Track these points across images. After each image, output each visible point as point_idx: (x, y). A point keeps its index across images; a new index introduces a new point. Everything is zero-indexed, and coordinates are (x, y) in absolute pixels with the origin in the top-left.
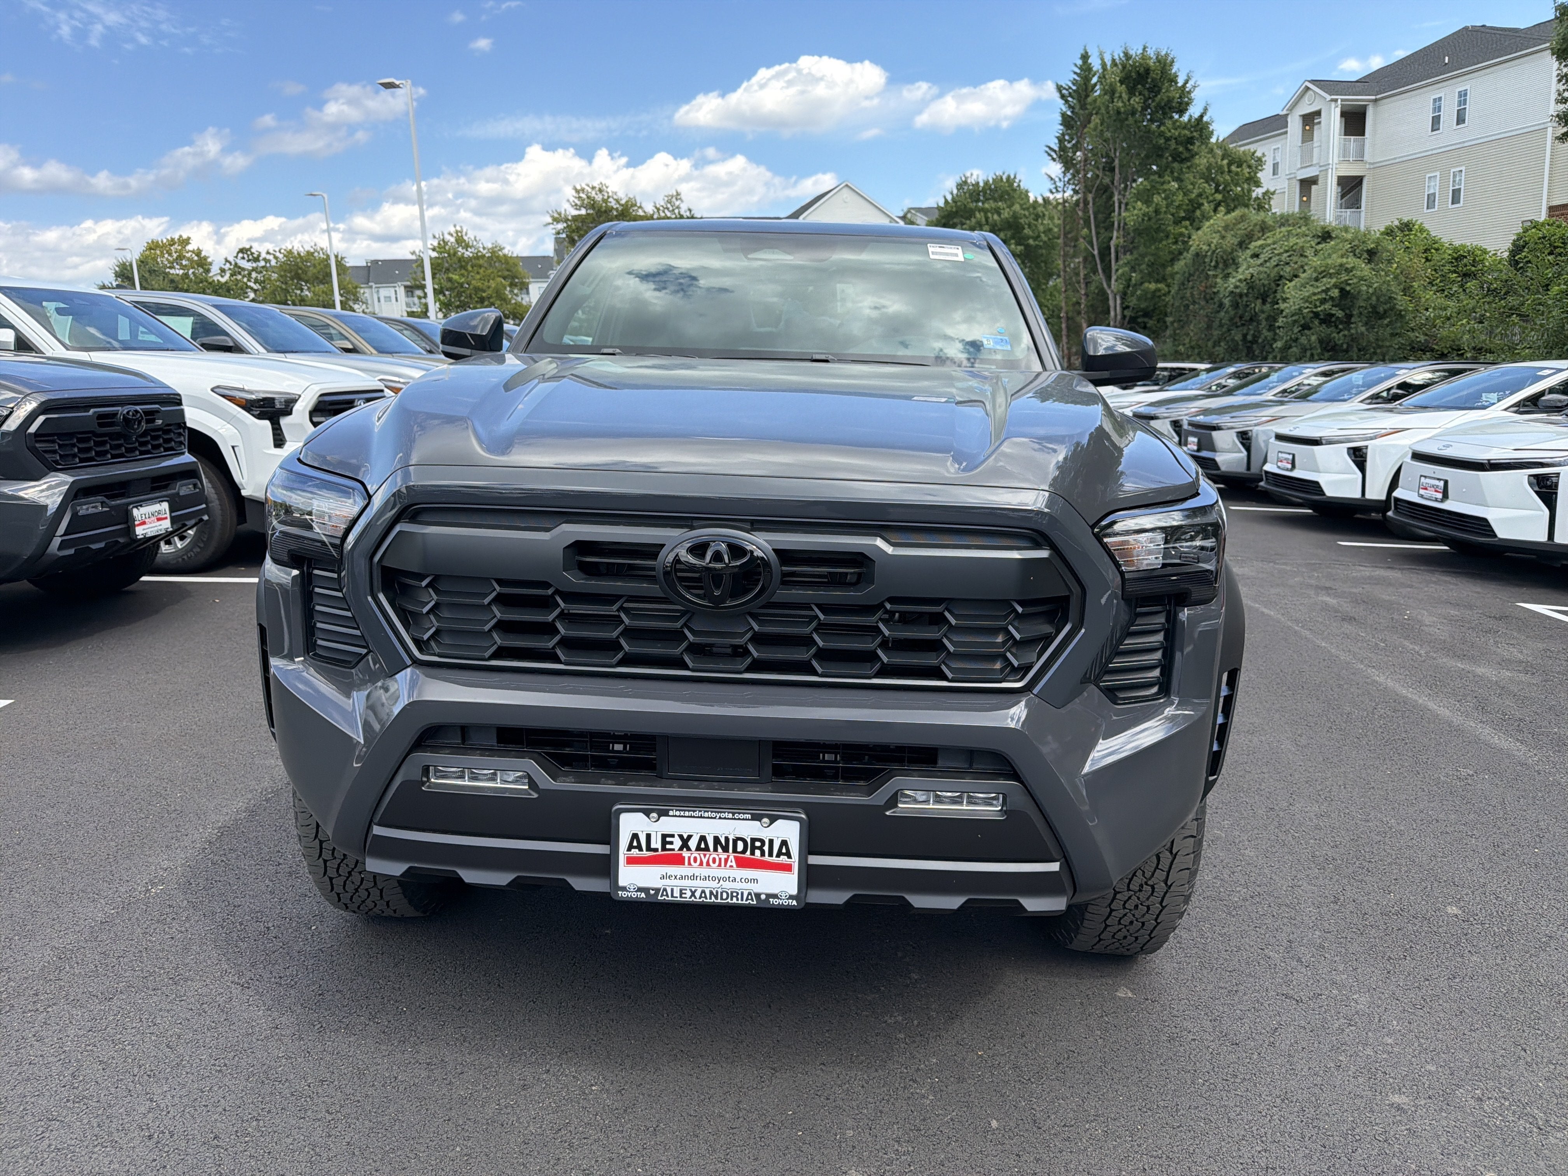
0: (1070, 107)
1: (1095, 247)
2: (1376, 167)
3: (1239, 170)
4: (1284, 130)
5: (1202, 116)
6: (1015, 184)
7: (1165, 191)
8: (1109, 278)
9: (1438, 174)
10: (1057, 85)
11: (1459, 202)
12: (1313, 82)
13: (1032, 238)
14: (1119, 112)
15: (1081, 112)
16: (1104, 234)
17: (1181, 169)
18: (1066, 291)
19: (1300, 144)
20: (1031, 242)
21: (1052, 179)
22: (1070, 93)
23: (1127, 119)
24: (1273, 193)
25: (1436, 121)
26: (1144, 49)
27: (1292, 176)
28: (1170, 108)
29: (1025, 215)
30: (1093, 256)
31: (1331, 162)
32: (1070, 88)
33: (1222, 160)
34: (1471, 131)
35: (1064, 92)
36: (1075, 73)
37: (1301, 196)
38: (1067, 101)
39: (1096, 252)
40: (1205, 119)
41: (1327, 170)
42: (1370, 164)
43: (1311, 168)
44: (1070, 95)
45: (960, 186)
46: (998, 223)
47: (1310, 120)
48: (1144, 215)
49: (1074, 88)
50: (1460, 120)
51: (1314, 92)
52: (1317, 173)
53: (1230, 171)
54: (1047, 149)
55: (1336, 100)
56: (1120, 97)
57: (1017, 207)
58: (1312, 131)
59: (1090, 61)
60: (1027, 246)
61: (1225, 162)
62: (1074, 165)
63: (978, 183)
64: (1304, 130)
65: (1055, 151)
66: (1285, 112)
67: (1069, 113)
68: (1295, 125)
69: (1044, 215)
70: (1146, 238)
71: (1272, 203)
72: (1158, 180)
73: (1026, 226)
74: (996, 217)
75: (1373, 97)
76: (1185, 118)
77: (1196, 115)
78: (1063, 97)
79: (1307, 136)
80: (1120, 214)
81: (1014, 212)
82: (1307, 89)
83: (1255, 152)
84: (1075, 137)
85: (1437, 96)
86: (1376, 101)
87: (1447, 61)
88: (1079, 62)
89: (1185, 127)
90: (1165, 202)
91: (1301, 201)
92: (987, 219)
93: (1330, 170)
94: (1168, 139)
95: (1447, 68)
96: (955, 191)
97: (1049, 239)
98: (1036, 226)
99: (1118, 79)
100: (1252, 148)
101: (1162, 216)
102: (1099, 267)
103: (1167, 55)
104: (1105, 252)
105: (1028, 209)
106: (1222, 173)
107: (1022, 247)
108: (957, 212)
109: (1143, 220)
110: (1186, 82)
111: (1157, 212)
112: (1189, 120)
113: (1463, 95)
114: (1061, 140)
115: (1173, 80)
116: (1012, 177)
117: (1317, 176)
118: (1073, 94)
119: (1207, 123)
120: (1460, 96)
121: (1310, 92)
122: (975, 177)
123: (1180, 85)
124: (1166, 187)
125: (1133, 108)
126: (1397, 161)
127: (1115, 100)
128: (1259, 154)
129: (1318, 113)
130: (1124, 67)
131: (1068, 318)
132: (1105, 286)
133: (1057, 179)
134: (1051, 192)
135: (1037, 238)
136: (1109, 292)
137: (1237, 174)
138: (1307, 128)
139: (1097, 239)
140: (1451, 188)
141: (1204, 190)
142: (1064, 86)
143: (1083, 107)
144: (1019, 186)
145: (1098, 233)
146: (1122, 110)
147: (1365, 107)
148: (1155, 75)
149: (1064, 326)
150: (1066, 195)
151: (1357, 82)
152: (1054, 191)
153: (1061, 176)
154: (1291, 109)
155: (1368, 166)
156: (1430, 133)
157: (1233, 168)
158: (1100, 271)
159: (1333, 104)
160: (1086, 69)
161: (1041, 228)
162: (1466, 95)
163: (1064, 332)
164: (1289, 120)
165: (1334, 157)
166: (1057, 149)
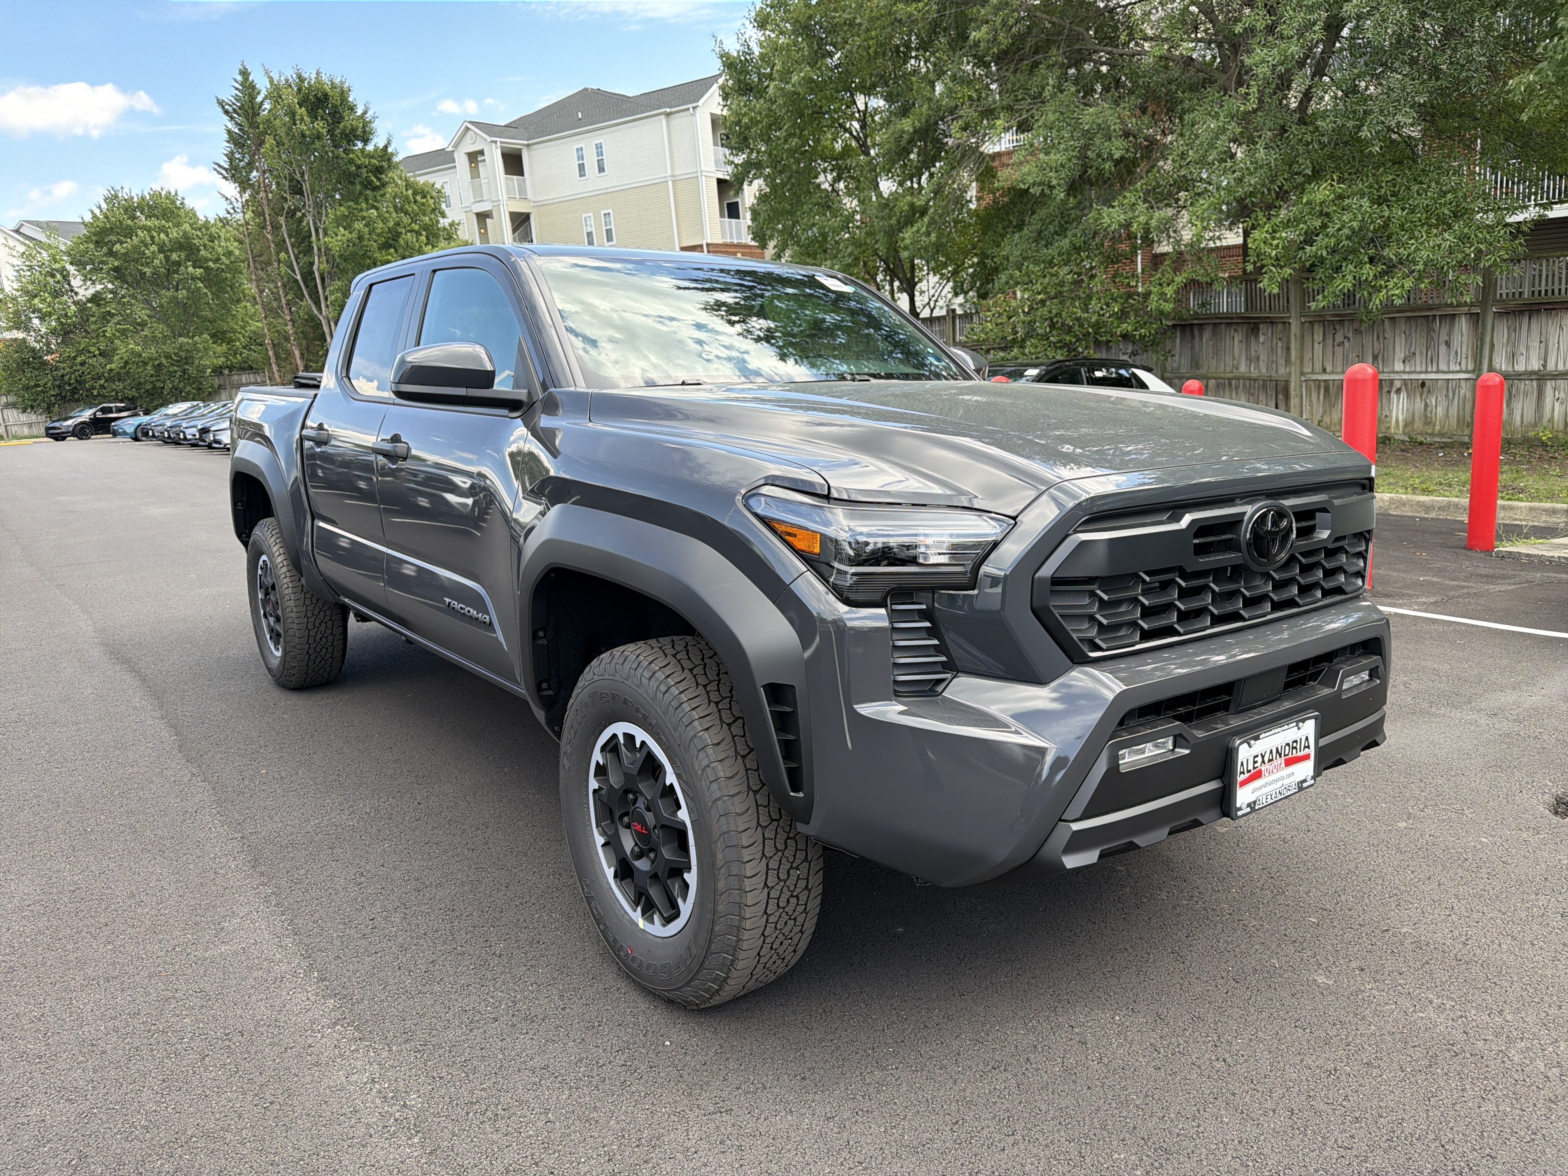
0: (237, 124)
1: (297, 272)
2: (539, 206)
3: (424, 200)
4: (453, 165)
5: (386, 147)
6: (178, 203)
7: (364, 218)
8: (317, 303)
9: (591, 214)
10: (218, 100)
11: (612, 240)
12: (471, 122)
13: (211, 260)
14: (304, 136)
15: (251, 130)
16: (304, 260)
17: (375, 197)
18: (266, 317)
19: (470, 180)
20: (211, 264)
21: (227, 199)
22: (234, 109)
23: (313, 143)
24: (458, 224)
25: (581, 167)
26: (318, 73)
27: (468, 209)
28: (354, 136)
29: (197, 236)
30: (297, 281)
31: (501, 198)
32: (234, 104)
33: (407, 190)
34: (610, 180)
35: (227, 107)
36: (237, 89)
37: (480, 229)
38: (232, 118)
39: (299, 277)
40: (390, 150)
41: (499, 205)
42: (534, 202)
43: (481, 204)
44: (235, 111)
45: (111, 199)
46: (167, 244)
47: (474, 157)
48: (348, 241)
49: (239, 104)
50: (601, 169)
51: (475, 133)
52: (490, 208)
53: (415, 202)
54: (216, 167)
55: (496, 142)
56: (302, 119)
57: (186, 227)
58: (477, 167)
59: (251, 79)
60: (207, 269)
61: (410, 192)
62: (252, 186)
63: (132, 198)
64: (471, 166)
65: (225, 169)
66: (450, 149)
67: (236, 131)
68: (462, 161)
69: (219, 237)
70: (353, 264)
71: (458, 233)
72: (355, 206)
73: (202, 248)
74: (162, 236)
75: (526, 142)
76: (370, 148)
77: (381, 146)
78: (227, 112)
79: (475, 173)
80: (319, 240)
81: (185, 232)
82: (468, 129)
83: (434, 184)
84: (246, 155)
85: (579, 146)
86: (528, 145)
87: (580, 116)
88: (239, 78)
89: (370, 156)
90: (367, 229)
91: (480, 233)
92: (152, 238)
93: (501, 206)
94: (358, 167)
95: (580, 123)
96: (104, 206)
97: (231, 262)
98: (213, 248)
99: (296, 101)
100: (430, 179)
101: (365, 243)
102: (305, 292)
103: (342, 83)
104: (308, 275)
105: (200, 229)
106: (409, 203)
107: (202, 270)
108: (112, 228)
109: (348, 246)
110: (365, 113)
111: (360, 238)
112: (375, 150)
113: (599, 147)
114: (230, 156)
115: (352, 109)
116: (173, 193)
117: (491, 210)
118: (239, 111)
119: (392, 154)
120: (597, 148)
121: (470, 132)
122: (126, 190)
123: (359, 114)
124: (365, 214)
125: (319, 132)
126: (556, 201)
127: (298, 122)
128: (438, 186)
129: (481, 153)
130: (300, 90)
131: (274, 346)
132: (316, 312)
133: (233, 199)
134: (228, 213)
135: (217, 260)
136: (321, 318)
137: (423, 204)
138: (473, 165)
139: (298, 263)
140: (604, 228)
141: (401, 220)
142: (226, 101)
143: (253, 125)
144: (182, 203)
145: (297, 258)
146: (307, 133)
147: (520, 150)
148: (335, 100)
149: (271, 353)
150: (247, 216)
151: (505, 126)
152: (232, 211)
153: (238, 196)
154: (456, 146)
155: (532, 204)
156: (578, 178)
157: (418, 198)
158: (307, 297)
159: (493, 144)
160: (248, 88)
161: (220, 250)
162: (601, 147)
163: (273, 360)
164: (456, 156)
165: (503, 196)
166: (226, 166)
